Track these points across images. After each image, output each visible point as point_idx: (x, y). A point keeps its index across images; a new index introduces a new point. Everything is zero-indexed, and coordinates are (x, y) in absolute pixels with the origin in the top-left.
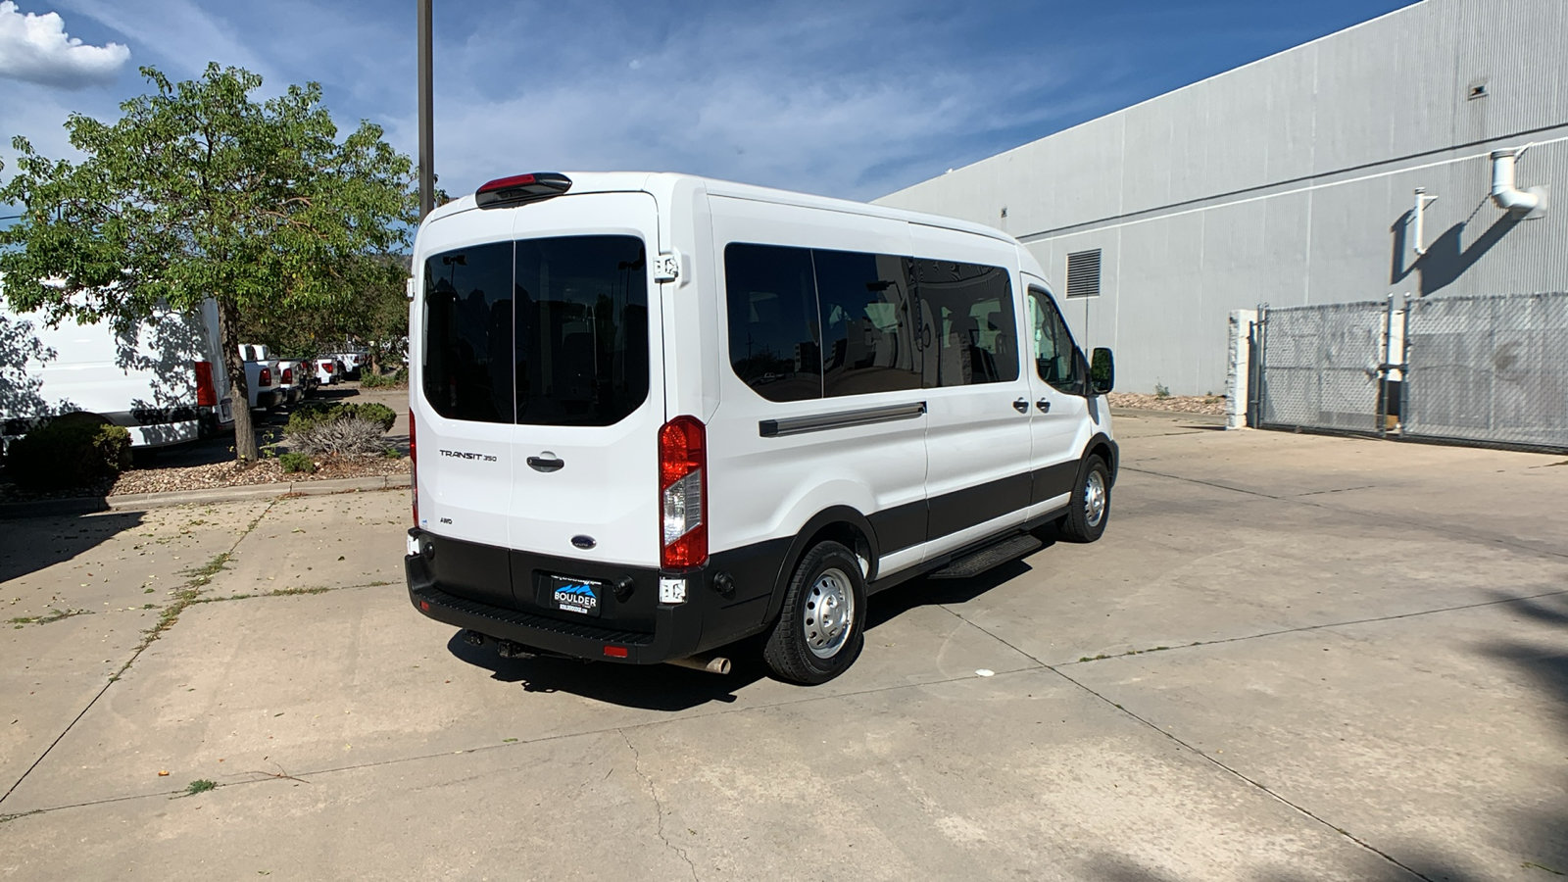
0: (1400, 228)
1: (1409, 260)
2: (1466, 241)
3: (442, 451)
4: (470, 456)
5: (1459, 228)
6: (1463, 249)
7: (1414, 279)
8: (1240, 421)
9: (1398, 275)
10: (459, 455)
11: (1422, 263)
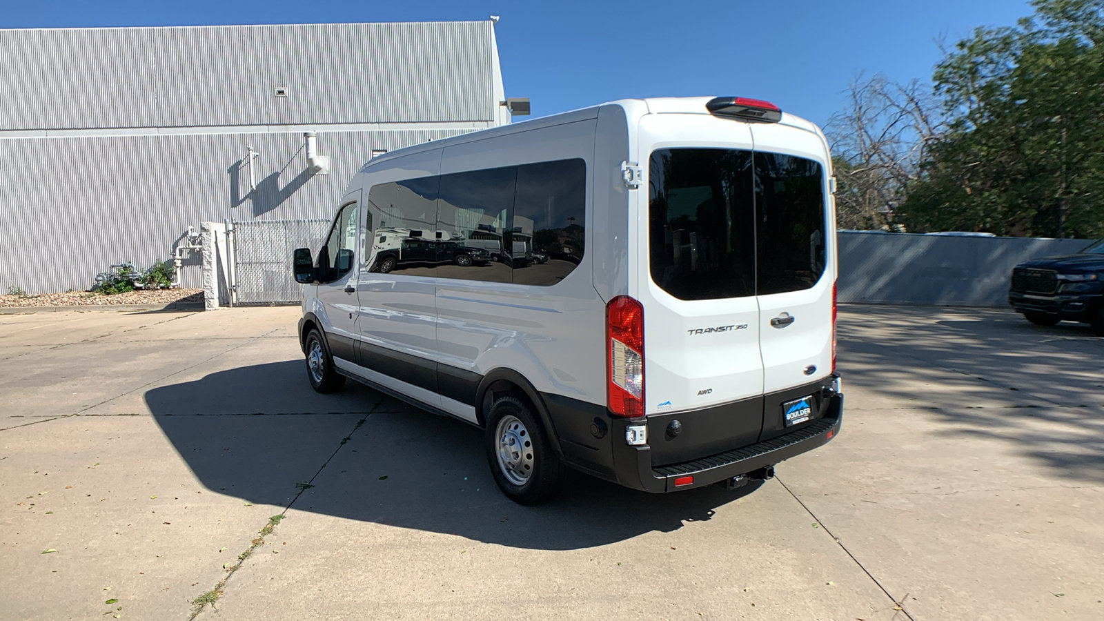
0: (234, 171)
1: (243, 192)
2: (282, 184)
3: (692, 331)
4: (722, 329)
5: (276, 175)
6: (281, 188)
7: (248, 204)
8: (216, 302)
9: (235, 202)
10: (710, 330)
11: (253, 195)
